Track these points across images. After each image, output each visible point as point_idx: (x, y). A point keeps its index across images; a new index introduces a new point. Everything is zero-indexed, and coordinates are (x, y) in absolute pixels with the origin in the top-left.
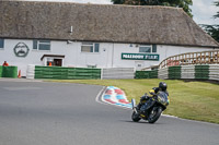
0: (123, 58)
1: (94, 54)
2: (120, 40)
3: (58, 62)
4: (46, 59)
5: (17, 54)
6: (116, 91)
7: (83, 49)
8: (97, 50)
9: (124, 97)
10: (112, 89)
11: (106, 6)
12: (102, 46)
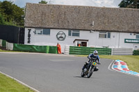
0: (125, 42)
1: (107, 39)
2: (124, 30)
3: (84, 44)
4: (76, 42)
5: (58, 39)
6: (121, 63)
7: (100, 36)
8: (109, 37)
9: (126, 67)
10: (119, 61)
11: (115, 9)
12: (112, 34)
